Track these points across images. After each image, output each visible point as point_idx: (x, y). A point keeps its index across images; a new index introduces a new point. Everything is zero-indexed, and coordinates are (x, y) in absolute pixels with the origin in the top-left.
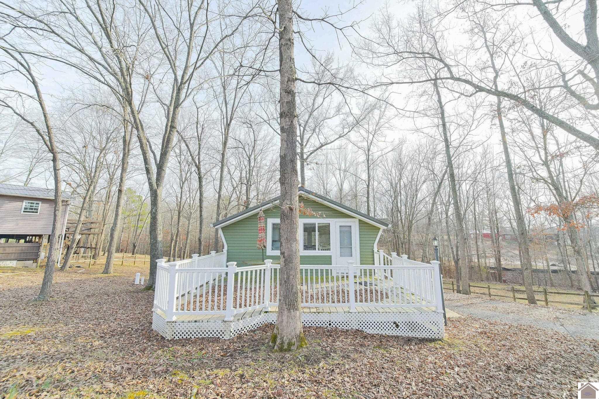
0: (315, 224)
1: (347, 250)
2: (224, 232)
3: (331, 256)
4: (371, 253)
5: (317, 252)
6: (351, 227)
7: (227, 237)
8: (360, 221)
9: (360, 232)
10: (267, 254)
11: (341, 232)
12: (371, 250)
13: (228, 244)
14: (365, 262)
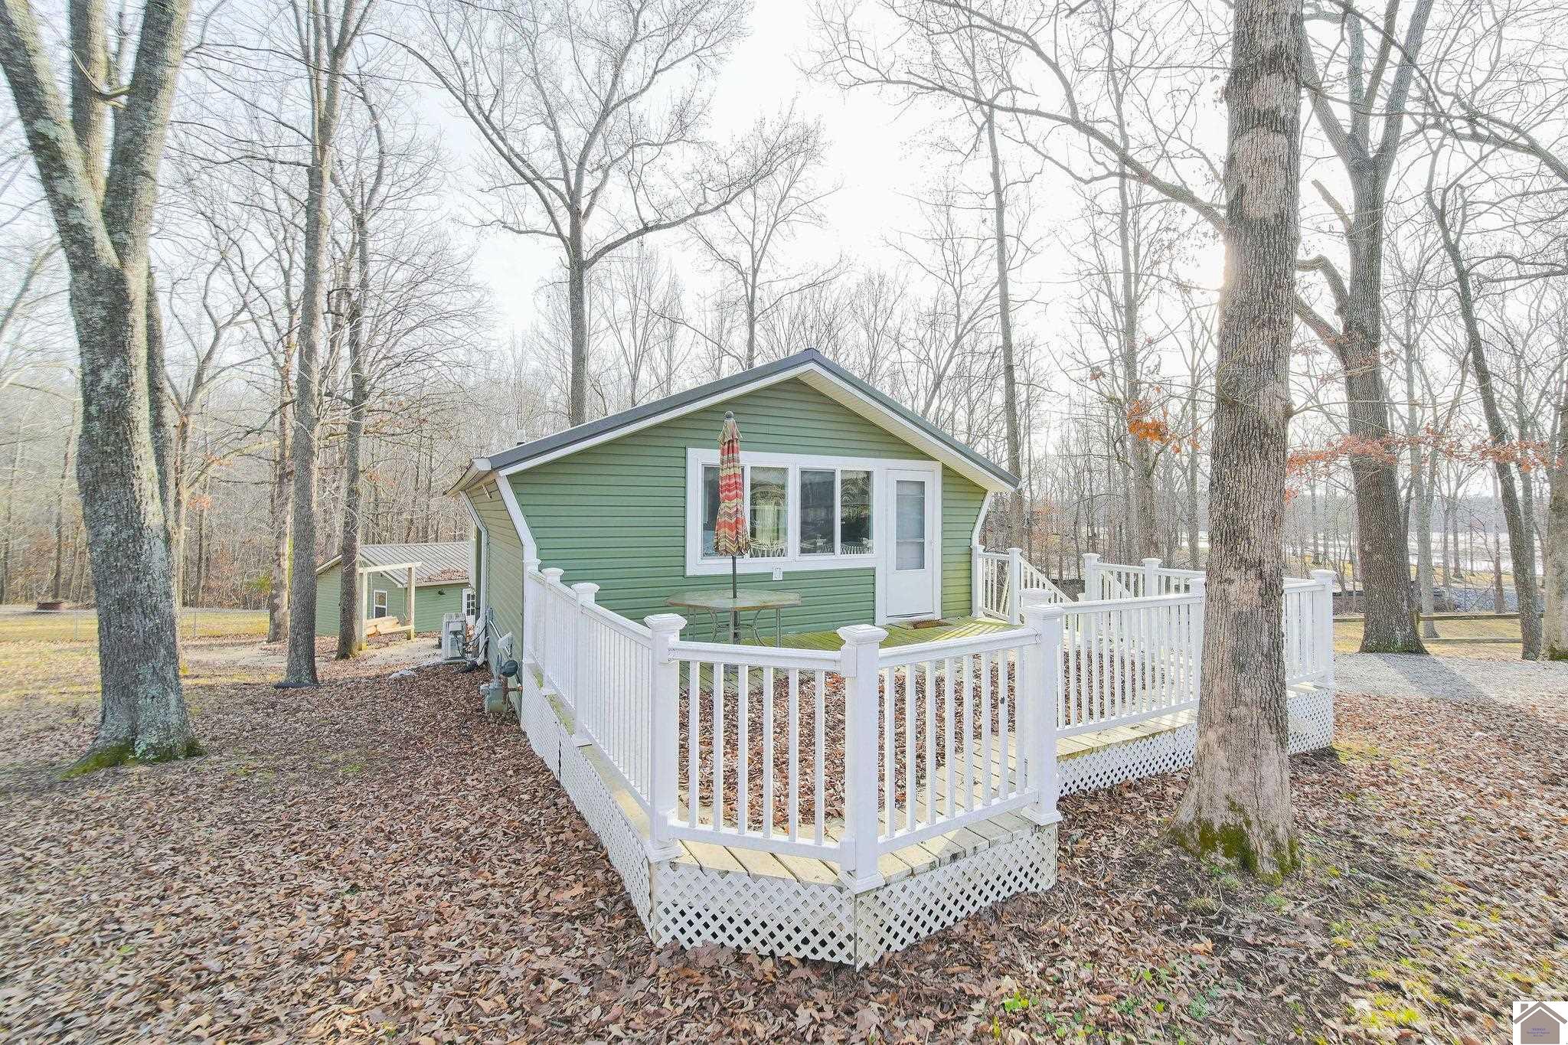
0: (833, 473)
1: (911, 552)
2: (517, 495)
3: (874, 569)
4: (965, 558)
5: (839, 559)
6: (922, 484)
7: (531, 511)
8: (945, 468)
9: (944, 499)
10: (689, 573)
11: (900, 498)
12: (964, 550)
13: (536, 539)
14: (952, 582)
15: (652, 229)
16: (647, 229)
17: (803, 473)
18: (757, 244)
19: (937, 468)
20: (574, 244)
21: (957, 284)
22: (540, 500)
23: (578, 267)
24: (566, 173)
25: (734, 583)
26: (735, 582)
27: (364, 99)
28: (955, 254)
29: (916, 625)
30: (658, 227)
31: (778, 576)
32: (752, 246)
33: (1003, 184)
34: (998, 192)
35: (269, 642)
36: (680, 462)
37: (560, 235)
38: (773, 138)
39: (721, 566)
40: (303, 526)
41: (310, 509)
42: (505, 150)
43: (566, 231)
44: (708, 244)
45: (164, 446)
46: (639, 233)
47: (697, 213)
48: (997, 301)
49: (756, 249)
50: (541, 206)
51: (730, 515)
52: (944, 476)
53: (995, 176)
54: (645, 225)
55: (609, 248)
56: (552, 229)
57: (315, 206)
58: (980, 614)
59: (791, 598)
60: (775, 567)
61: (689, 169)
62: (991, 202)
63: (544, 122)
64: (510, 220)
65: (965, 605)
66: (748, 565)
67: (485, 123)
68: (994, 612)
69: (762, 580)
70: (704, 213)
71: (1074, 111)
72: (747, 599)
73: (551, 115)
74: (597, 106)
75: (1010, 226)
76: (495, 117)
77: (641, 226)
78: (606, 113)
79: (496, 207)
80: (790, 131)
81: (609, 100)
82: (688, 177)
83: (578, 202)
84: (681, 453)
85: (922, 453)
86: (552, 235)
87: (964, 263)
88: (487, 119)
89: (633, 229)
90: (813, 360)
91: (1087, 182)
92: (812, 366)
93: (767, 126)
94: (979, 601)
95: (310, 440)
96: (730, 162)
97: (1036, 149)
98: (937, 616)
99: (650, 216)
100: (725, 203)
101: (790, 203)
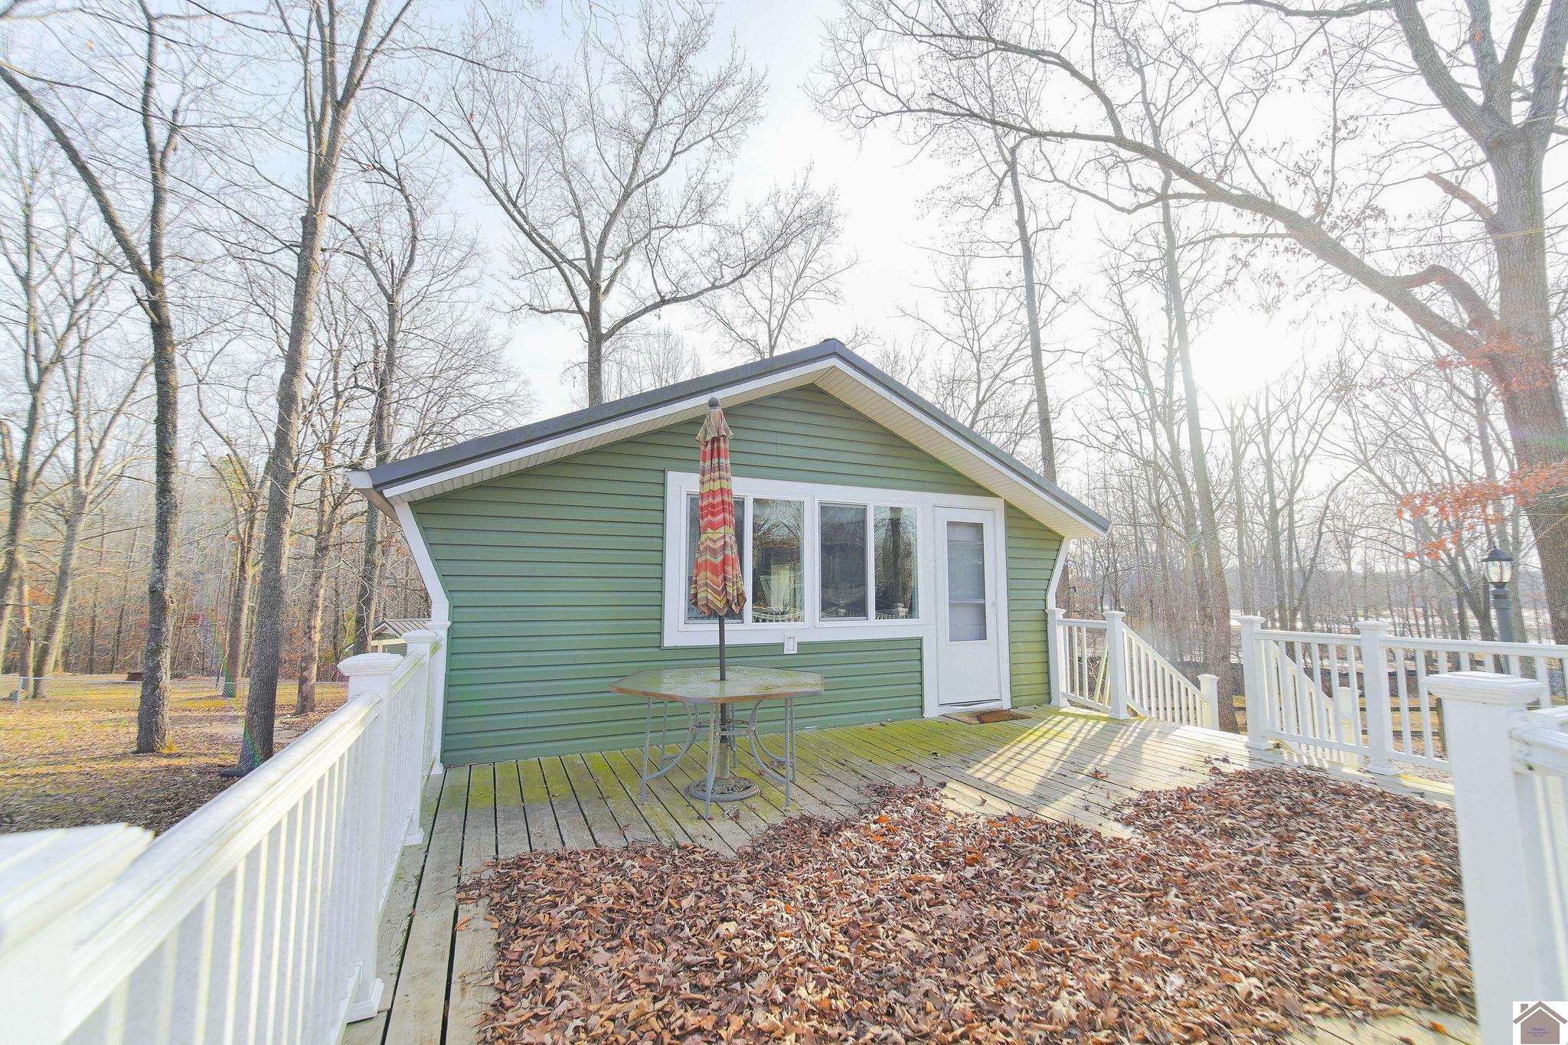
0: (865, 511)
1: (968, 617)
2: (424, 529)
3: (921, 640)
4: (1038, 626)
5: (872, 627)
6: (979, 527)
7: (444, 552)
8: (1009, 506)
9: (1008, 548)
10: (667, 643)
11: (952, 545)
12: (1038, 615)
13: (449, 592)
14: (1023, 658)
15: (669, 302)
16: (664, 302)
17: (824, 509)
18: (774, 323)
19: (998, 505)
20: (593, 319)
21: (976, 349)
22: (455, 537)
23: (596, 339)
24: (588, 253)
25: (722, 658)
26: (722, 656)
27: (402, 190)
28: (973, 320)
29: (982, 717)
30: (675, 300)
31: (791, 648)
32: (769, 325)
33: (1029, 232)
34: (1025, 240)
35: (293, 715)
36: (657, 490)
37: (580, 311)
38: (787, 211)
39: (705, 633)
40: (268, 591)
41: (278, 572)
42: (526, 227)
43: (586, 306)
44: (727, 325)
45: (168, 512)
46: (655, 306)
47: (714, 287)
48: (1029, 351)
49: (773, 327)
50: (565, 288)
51: (714, 552)
52: (1008, 517)
53: (1021, 223)
54: (662, 298)
55: (627, 320)
56: (574, 307)
57: (306, 253)
58: (1064, 702)
59: (809, 682)
60: (787, 634)
61: (707, 247)
62: (1018, 249)
63: (572, 213)
64: (536, 303)
65: (1041, 689)
66: (744, 632)
67: (511, 205)
68: (1086, 699)
69: (768, 655)
70: (721, 287)
71: (1117, 126)
72: (742, 684)
73: (578, 207)
74: (619, 191)
75: (1038, 274)
76: (520, 202)
77: (658, 299)
78: (627, 195)
79: (525, 291)
80: (805, 203)
81: (630, 183)
82: (706, 254)
83: (598, 277)
84: (656, 477)
85: (979, 487)
86: (573, 312)
87: (982, 329)
88: (514, 204)
89: (649, 303)
90: (836, 354)
91: (1130, 212)
92: (834, 361)
93: (782, 198)
94: (1062, 682)
95: (283, 497)
96: (746, 234)
97: (1068, 186)
98: (1006, 704)
99: (666, 288)
100: (742, 276)
101: (805, 282)
